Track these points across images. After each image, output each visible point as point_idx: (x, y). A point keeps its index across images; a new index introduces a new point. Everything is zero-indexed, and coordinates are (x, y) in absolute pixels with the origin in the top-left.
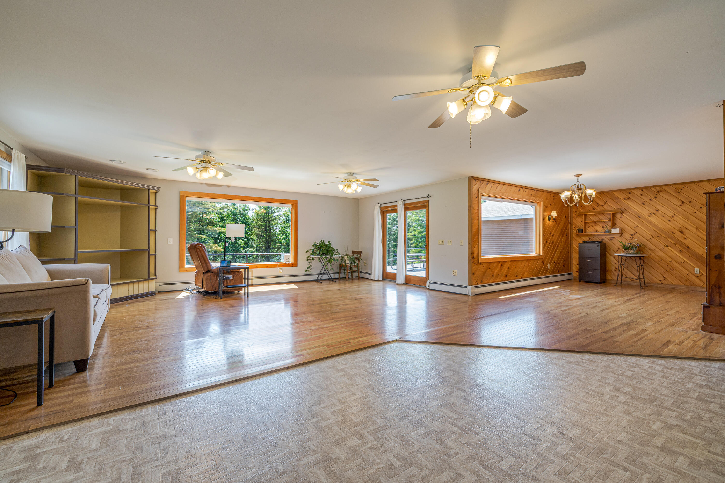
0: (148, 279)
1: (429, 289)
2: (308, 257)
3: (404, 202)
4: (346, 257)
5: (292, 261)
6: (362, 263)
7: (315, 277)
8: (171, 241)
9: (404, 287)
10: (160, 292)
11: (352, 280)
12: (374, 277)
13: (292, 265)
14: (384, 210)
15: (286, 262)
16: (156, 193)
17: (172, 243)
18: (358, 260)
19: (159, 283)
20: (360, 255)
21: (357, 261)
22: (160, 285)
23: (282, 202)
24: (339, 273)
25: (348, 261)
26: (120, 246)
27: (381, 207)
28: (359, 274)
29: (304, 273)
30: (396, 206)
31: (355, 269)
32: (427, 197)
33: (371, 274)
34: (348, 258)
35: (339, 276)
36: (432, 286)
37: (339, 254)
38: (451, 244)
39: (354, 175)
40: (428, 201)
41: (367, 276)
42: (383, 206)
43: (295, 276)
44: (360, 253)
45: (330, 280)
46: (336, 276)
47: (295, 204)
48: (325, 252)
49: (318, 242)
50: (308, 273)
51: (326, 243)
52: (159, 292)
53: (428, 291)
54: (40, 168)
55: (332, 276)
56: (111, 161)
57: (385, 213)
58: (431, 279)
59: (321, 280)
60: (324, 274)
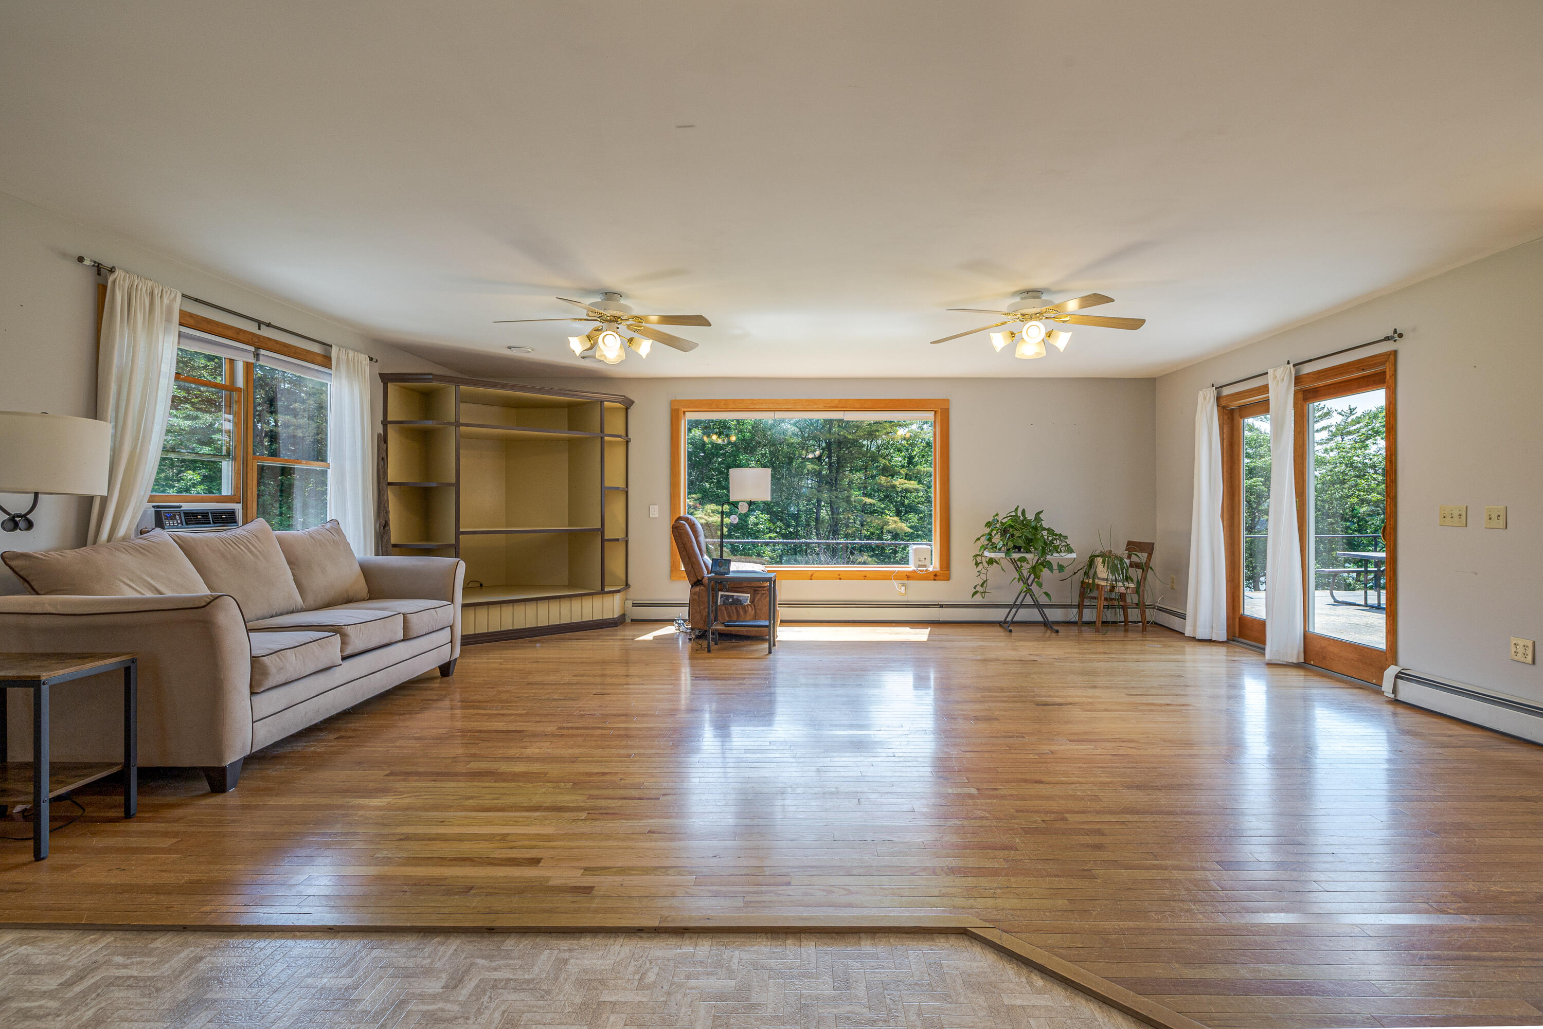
0: (602, 592)
1: (1396, 702)
2: (976, 556)
3: (1297, 372)
4: (1100, 560)
5: (934, 565)
6: (1154, 581)
7: (999, 615)
8: (655, 511)
9: (1296, 678)
10: (635, 621)
11: (1126, 631)
12: (1194, 630)
13: (932, 577)
14: (1234, 405)
15: (920, 566)
16: (627, 409)
17: (657, 516)
18: (1140, 571)
19: (631, 602)
20: (1150, 555)
21: (1135, 574)
22: (635, 605)
23: (905, 407)
24: (1080, 607)
25: (1102, 572)
26: (567, 521)
27: (1218, 398)
28: (1143, 614)
29: (968, 599)
30: (1265, 389)
31: (1132, 599)
32: (1387, 339)
33: (1183, 617)
34: (1104, 562)
35: (1081, 614)
36: (1409, 692)
37: (1070, 550)
38: (1502, 525)
39: (1044, 297)
40: (1395, 352)
41: (1175, 622)
42: (1226, 392)
43: (941, 606)
44: (1149, 548)
45: (1046, 624)
46: (1073, 615)
47: (943, 414)
48: (1020, 543)
49: (1003, 515)
50: (978, 599)
51: (1030, 516)
52: (632, 620)
53: (1389, 708)
54: (418, 377)
55: (1054, 615)
56: (510, 348)
57: (1236, 416)
58: (1407, 659)
59: (1013, 623)
60: (1021, 606)
